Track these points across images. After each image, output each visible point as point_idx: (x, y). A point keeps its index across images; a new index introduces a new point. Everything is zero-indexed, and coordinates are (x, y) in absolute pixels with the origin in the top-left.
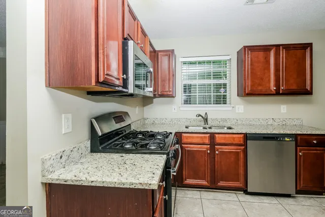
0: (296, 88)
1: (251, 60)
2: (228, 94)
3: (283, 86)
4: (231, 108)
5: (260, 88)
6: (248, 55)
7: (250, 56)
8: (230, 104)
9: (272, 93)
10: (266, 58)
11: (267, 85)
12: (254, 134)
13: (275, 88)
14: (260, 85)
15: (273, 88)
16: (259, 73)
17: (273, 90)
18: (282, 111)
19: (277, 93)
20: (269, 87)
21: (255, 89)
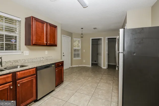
0: (53, 43)
1: (36, 26)
2: (18, 43)
3: (48, 42)
4: (21, 53)
5: (40, 42)
6: (34, 22)
7: (35, 23)
8: (20, 50)
9: (45, 45)
10: (42, 27)
11: (43, 40)
12: (41, 66)
13: (46, 43)
14: (40, 40)
15: (45, 42)
16: (39, 34)
17: (45, 43)
18: (46, 53)
19: (47, 45)
20: (44, 42)
21: (37, 42)
